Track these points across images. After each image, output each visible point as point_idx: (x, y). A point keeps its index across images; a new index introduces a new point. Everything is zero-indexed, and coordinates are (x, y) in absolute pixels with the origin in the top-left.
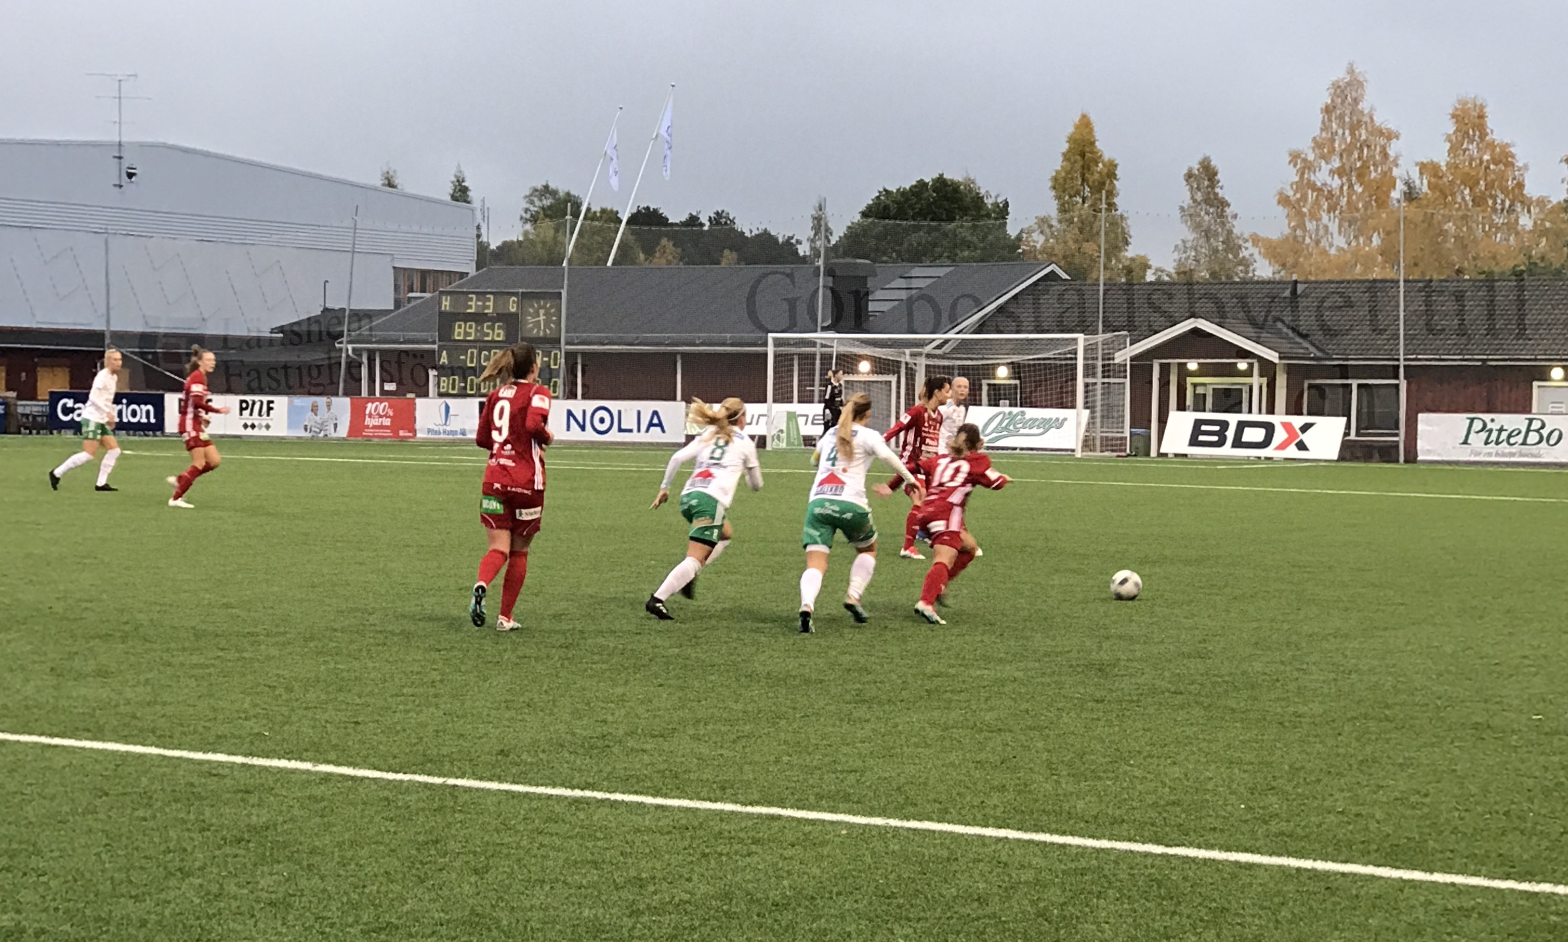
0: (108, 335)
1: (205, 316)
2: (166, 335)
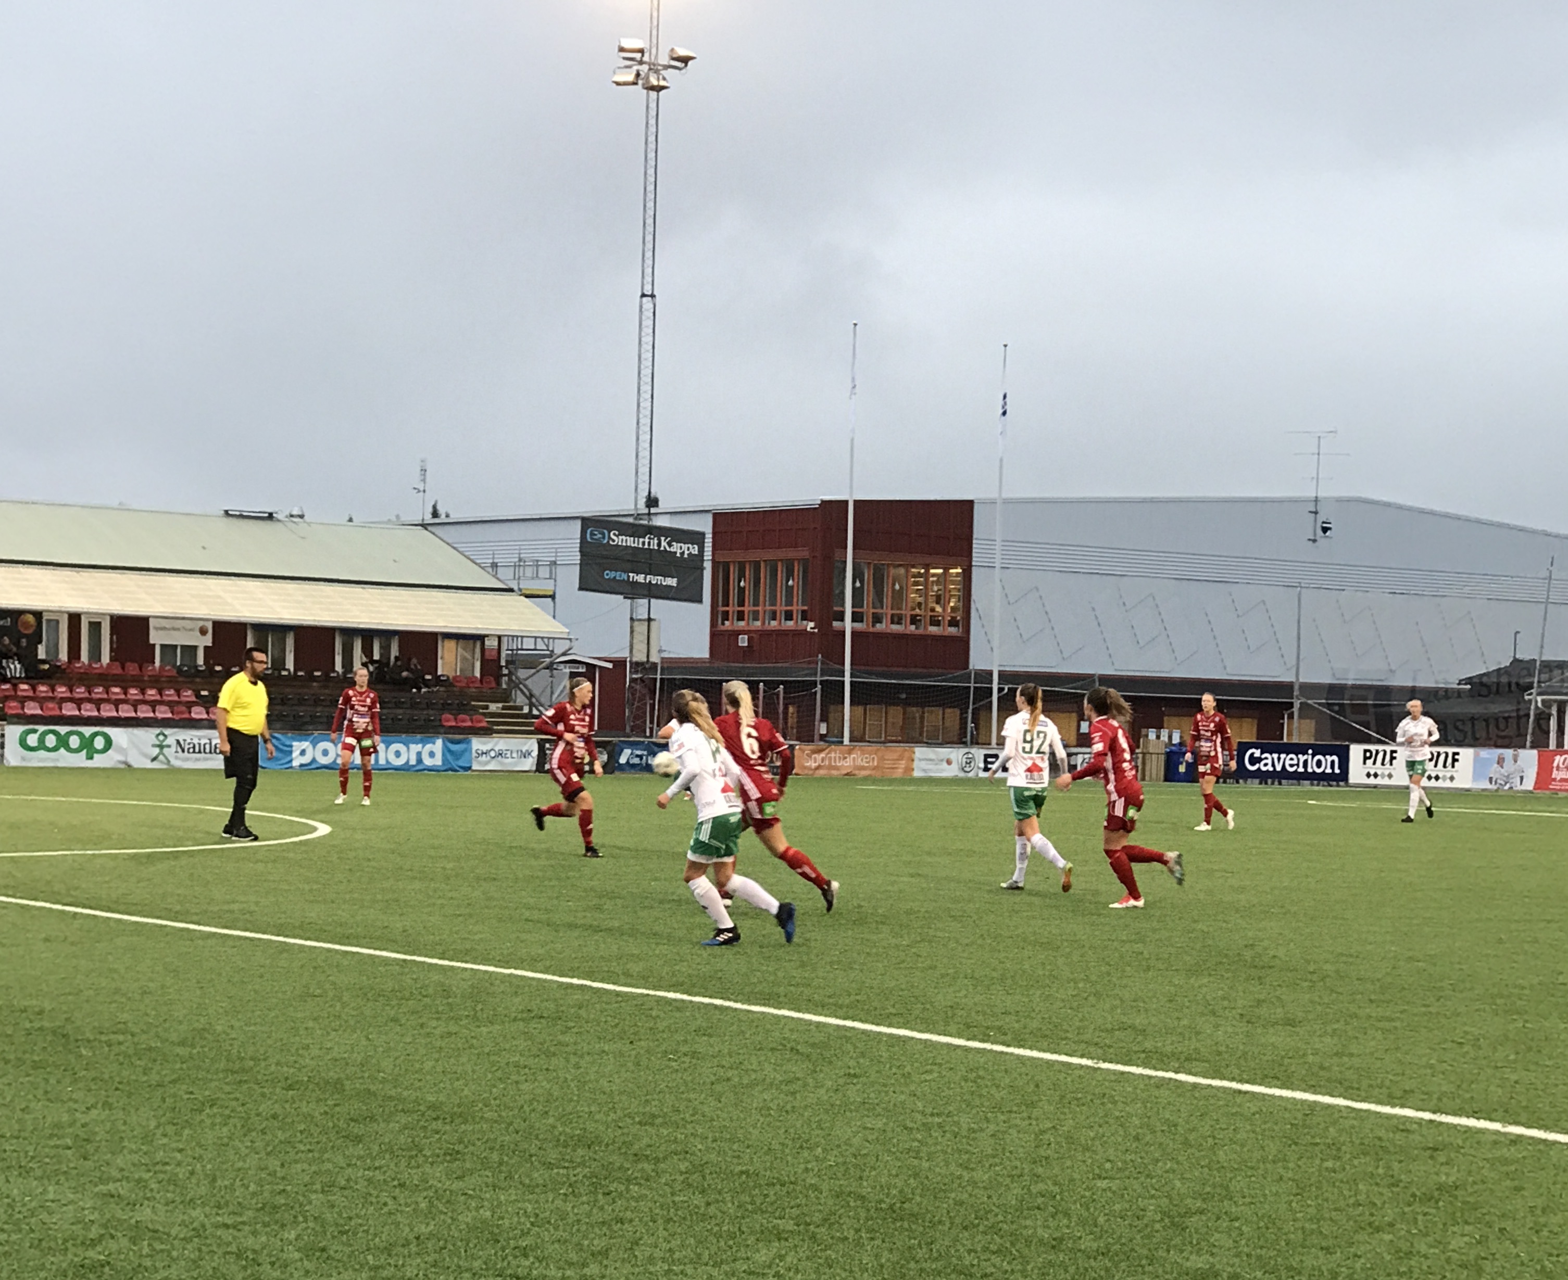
0: (1296, 687)
1: (1393, 668)
2: (1354, 687)
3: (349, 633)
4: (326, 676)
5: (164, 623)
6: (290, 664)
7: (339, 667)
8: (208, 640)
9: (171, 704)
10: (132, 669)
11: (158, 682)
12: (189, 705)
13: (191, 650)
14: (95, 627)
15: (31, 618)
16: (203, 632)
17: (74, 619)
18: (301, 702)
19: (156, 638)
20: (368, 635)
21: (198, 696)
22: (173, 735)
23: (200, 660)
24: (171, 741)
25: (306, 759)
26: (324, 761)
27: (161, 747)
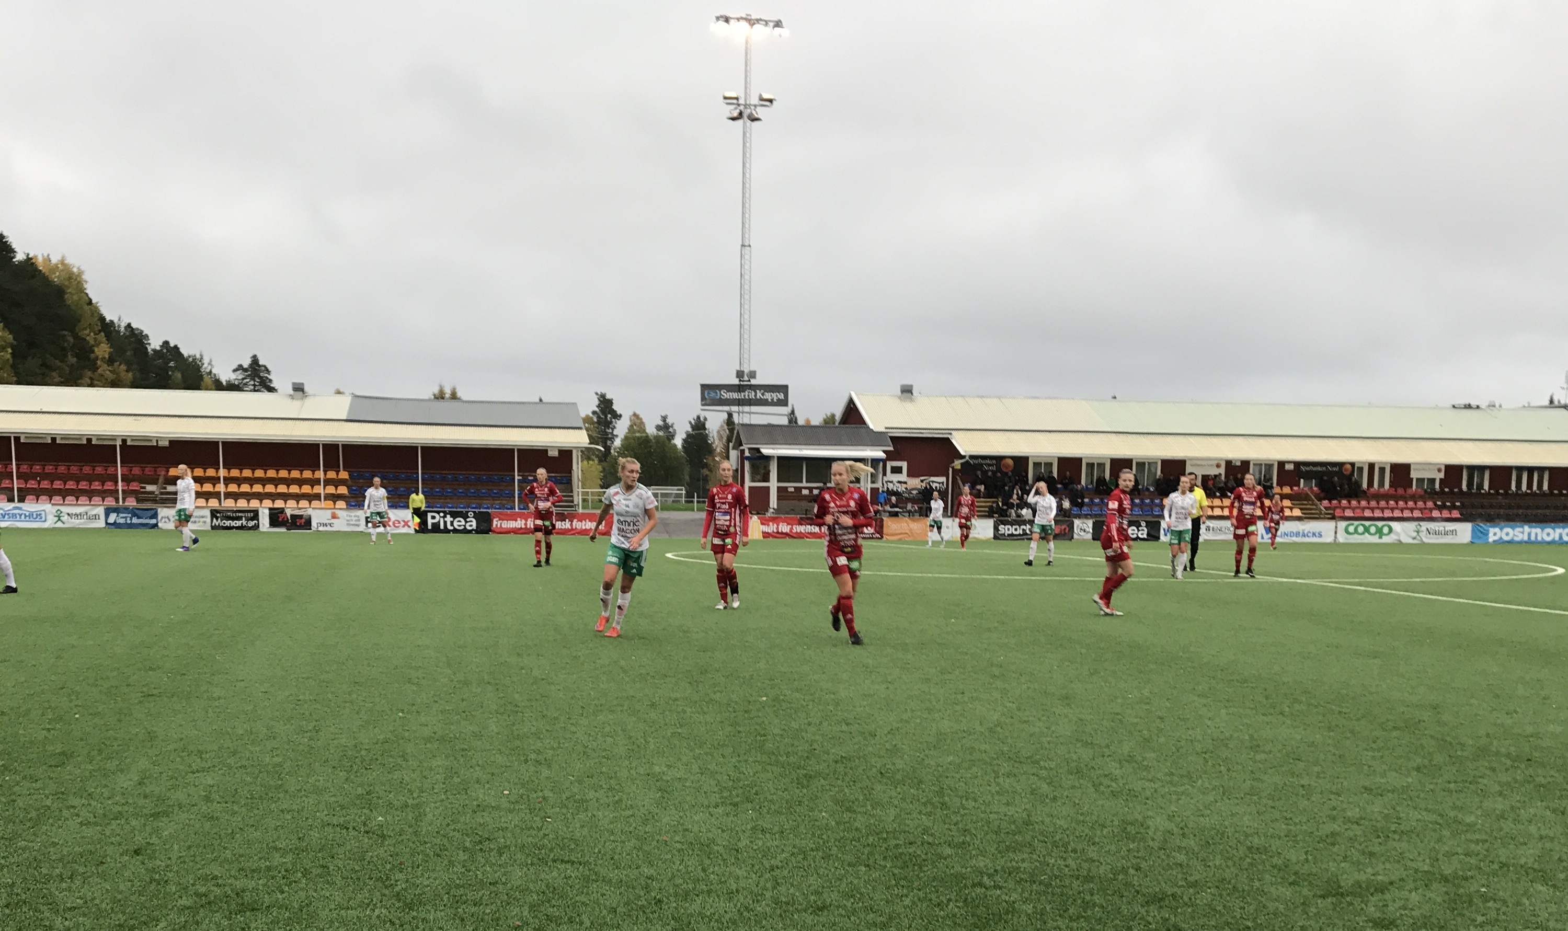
3: (1520, 469)
4: (1506, 493)
5: (1418, 467)
6: (1486, 487)
7: (1513, 487)
8: (1442, 475)
9: (1420, 509)
10: (1400, 491)
11: (1414, 498)
12: (1431, 510)
13: (1432, 481)
14: (1382, 470)
15: (1349, 467)
16: (1439, 470)
17: (1371, 466)
18: (1492, 507)
19: (1414, 475)
20: (1531, 470)
21: (1435, 504)
22: (1425, 525)
23: (1437, 486)
24: (1424, 529)
25: (1496, 538)
26: (1506, 538)
27: (1418, 532)
